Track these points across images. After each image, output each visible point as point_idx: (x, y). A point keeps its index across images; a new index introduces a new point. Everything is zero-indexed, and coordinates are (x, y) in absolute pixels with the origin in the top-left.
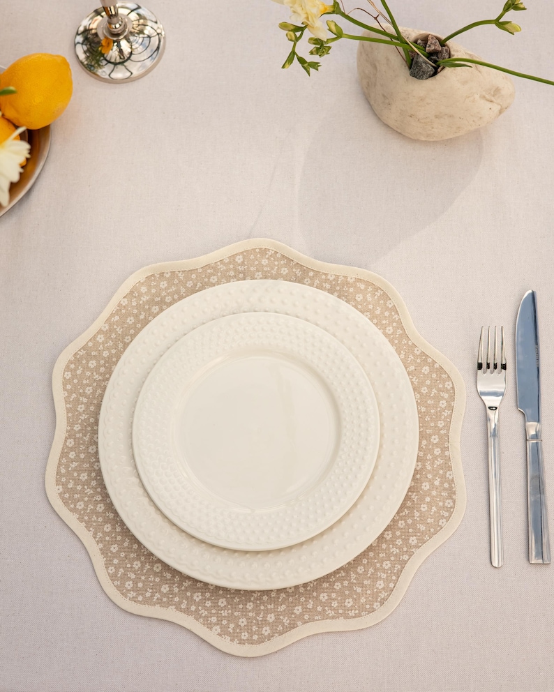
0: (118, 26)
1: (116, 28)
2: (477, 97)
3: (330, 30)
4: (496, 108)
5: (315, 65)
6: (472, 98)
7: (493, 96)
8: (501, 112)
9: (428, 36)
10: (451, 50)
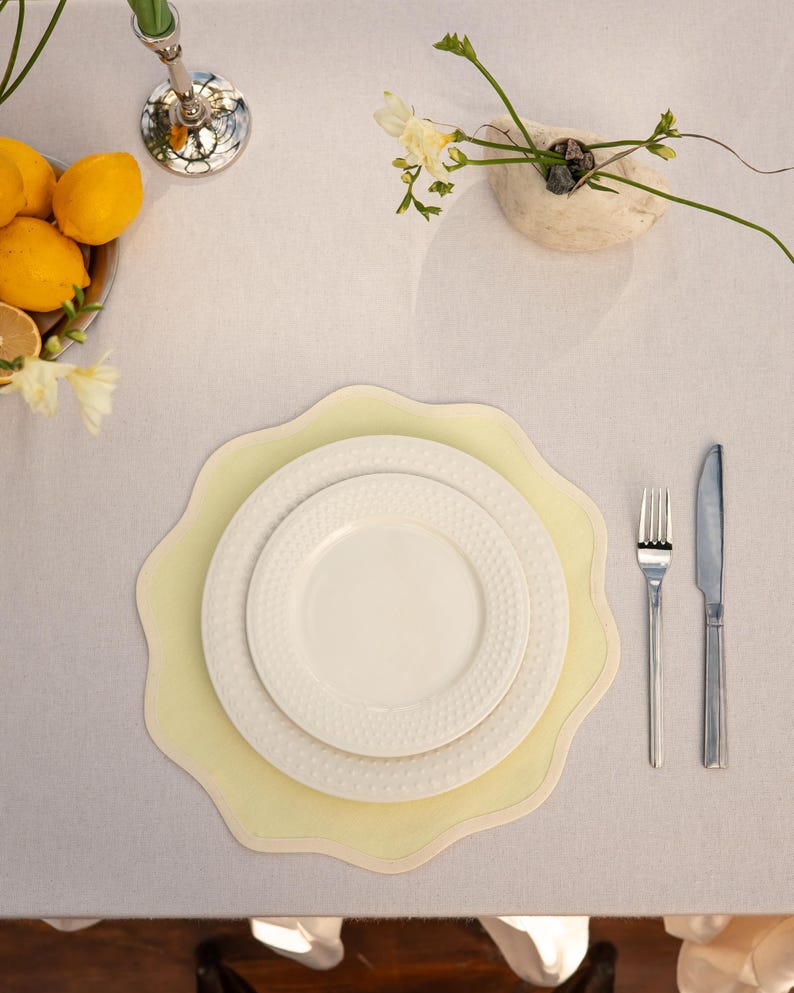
0: (194, 111)
1: (192, 114)
2: (626, 209)
3: (451, 158)
4: (648, 219)
5: (436, 210)
6: (620, 212)
7: (646, 205)
8: (654, 222)
9: (568, 140)
10: (595, 158)
